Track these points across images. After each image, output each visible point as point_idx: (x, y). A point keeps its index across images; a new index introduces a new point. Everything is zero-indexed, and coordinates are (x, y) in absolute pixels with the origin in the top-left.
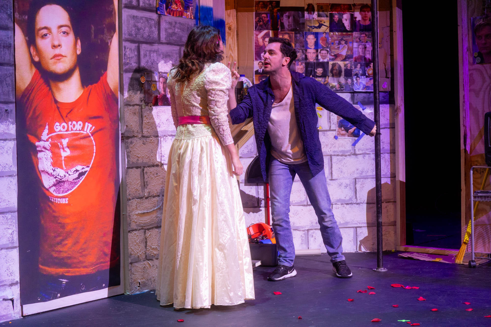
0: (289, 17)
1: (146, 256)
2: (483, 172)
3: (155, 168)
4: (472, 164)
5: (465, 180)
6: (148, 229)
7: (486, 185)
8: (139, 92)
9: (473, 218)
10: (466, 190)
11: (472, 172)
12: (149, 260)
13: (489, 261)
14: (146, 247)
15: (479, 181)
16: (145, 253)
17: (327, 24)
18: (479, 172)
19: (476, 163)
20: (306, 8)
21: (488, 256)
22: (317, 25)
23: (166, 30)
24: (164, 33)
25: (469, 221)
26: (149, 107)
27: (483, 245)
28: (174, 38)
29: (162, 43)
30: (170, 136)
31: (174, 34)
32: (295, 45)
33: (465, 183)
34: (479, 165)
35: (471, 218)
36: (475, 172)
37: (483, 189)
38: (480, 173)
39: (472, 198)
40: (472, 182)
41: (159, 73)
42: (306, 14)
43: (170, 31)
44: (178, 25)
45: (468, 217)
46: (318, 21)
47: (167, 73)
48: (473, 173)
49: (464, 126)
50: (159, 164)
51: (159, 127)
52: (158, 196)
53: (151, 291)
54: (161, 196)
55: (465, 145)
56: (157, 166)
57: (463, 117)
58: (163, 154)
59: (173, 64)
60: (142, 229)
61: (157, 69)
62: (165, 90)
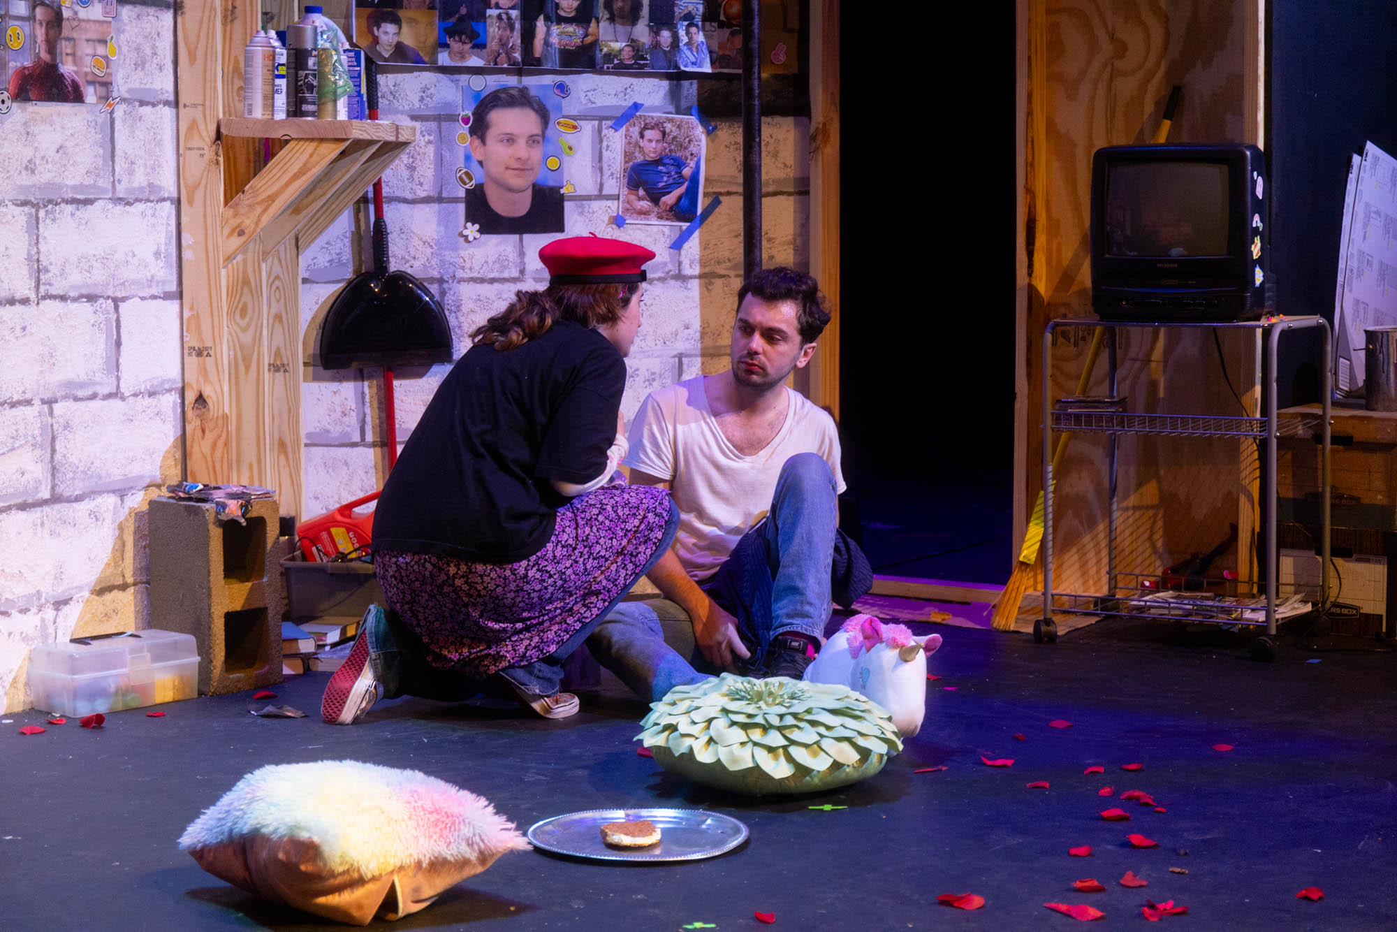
2: (1084, 339)
3: (18, 308)
4: (1052, 315)
5: (1029, 364)
7: (1092, 379)
9: (1051, 484)
10: (1030, 395)
11: (1049, 337)
13: (1097, 622)
15: (1071, 367)
18: (1072, 340)
19: (1063, 310)
21: (1096, 604)
25: (1038, 494)
27: (1078, 574)
30: (67, 202)
33: (1029, 375)
34: (1070, 315)
35: (1043, 486)
36: (1061, 339)
37: (1084, 391)
38: (1076, 344)
39: (1049, 421)
40: (1049, 371)
45: (1035, 483)
48: (1054, 343)
49: (1029, 191)
50: (33, 296)
51: (33, 172)
52: (28, 402)
53: (6, 716)
54: (37, 402)
55: (1030, 254)
56: (25, 301)
57: (1027, 163)
58: (44, 262)
62: (52, 49)
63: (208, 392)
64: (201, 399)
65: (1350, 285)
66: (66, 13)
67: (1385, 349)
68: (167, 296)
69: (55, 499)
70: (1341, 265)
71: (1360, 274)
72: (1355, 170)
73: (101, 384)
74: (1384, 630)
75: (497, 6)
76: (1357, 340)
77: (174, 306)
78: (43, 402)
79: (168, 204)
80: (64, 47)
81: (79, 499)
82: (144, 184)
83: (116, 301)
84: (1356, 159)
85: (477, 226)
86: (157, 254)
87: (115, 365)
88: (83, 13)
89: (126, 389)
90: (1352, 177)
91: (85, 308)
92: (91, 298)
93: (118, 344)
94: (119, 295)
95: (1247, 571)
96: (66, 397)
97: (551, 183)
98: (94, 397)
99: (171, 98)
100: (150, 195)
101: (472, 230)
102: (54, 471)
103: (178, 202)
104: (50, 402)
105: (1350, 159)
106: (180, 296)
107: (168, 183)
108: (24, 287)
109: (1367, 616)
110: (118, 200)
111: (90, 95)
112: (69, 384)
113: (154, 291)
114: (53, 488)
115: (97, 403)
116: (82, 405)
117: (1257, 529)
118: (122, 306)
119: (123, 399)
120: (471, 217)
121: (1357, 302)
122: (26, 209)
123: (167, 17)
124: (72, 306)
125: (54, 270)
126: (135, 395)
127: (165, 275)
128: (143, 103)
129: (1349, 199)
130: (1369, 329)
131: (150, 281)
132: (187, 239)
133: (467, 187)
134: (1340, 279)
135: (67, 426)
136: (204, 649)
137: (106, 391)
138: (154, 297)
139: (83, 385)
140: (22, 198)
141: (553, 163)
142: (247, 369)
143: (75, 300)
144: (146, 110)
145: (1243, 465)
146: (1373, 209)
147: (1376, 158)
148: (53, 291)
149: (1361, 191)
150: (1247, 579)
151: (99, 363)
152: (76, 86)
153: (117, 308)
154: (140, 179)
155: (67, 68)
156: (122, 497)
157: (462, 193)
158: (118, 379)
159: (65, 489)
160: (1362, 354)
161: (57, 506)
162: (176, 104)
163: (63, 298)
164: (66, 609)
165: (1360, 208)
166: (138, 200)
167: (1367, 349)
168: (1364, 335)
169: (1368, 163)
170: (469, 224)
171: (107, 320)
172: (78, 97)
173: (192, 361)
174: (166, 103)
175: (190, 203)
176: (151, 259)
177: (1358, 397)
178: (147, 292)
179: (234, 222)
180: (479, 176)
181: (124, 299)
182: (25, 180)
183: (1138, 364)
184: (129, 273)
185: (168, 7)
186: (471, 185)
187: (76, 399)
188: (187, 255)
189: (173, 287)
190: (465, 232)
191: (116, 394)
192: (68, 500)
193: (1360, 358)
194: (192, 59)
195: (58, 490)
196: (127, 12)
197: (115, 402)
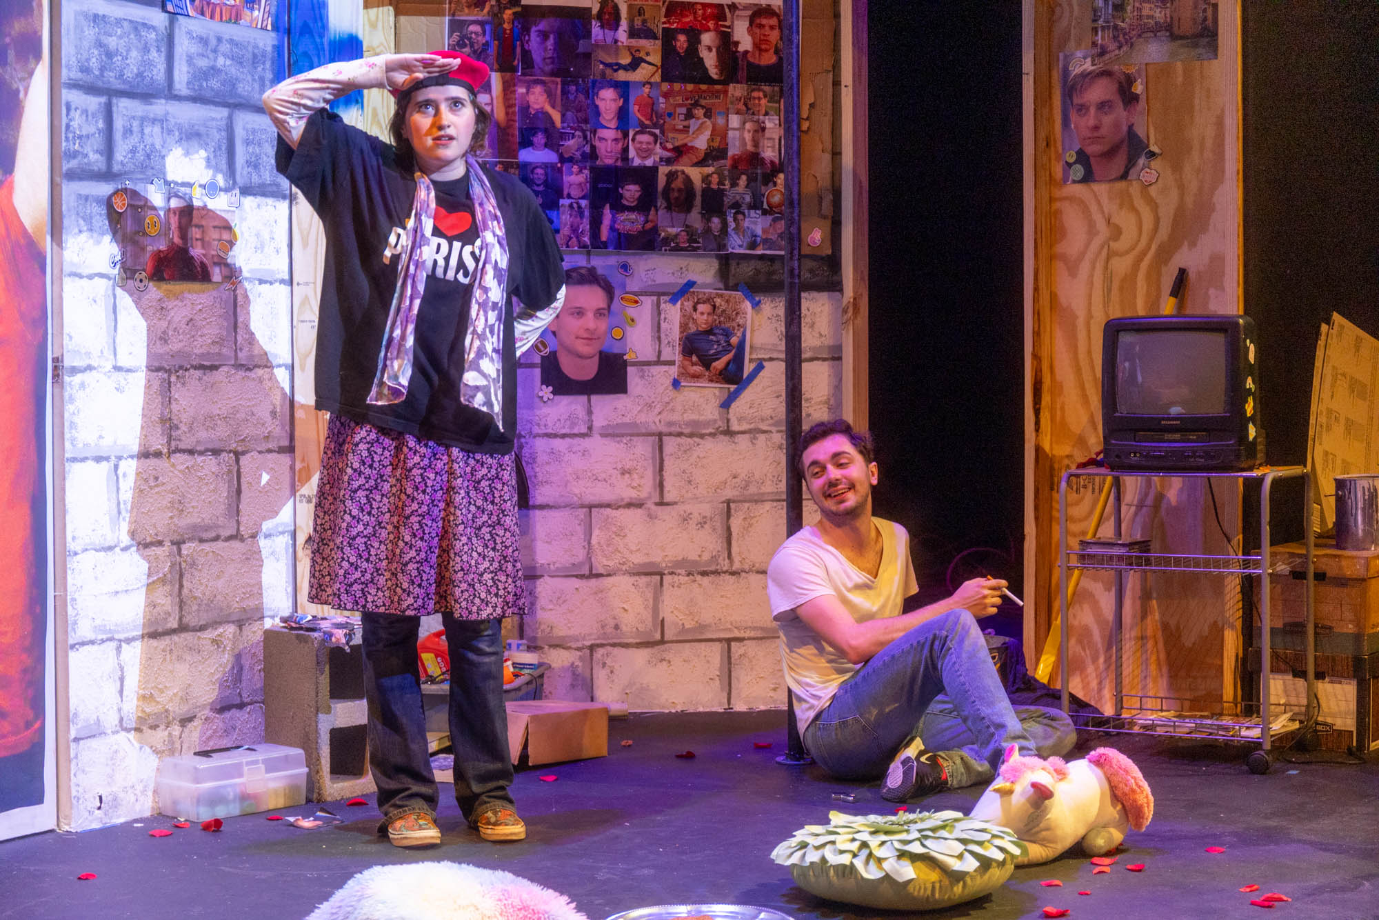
0: (544, 36)
1: (121, 720)
5: (1036, 508)
6: (128, 641)
10: (1037, 537)
11: (1064, 486)
14: (121, 692)
15: (1074, 511)
16: (120, 710)
17: (656, 58)
18: (1074, 488)
19: (1066, 462)
20: (595, 11)
22: (626, 60)
23: (190, 60)
24: (185, 68)
26: (138, 284)
28: (215, 83)
29: (178, 98)
30: (195, 368)
31: (214, 71)
32: (563, 116)
33: (1037, 518)
38: (1078, 491)
41: (168, 183)
42: (596, 29)
43: (203, 63)
44: (225, 47)
46: (629, 48)
47: (190, 185)
49: (1036, 357)
51: (166, 341)
52: (160, 543)
53: (136, 821)
54: (167, 543)
55: (1037, 412)
57: (1034, 333)
59: (208, 160)
60: (111, 639)
61: (161, 173)
62: (184, 234)
65: (1320, 438)
67: (1352, 495)
68: (281, 450)
69: (182, 628)
70: (1312, 421)
71: (1329, 428)
72: (1323, 337)
73: (223, 527)
74: (1355, 744)
75: (569, 196)
76: (1327, 487)
77: (285, 459)
78: (173, 543)
79: (282, 370)
80: (195, 233)
81: (202, 628)
83: (238, 454)
84: (1324, 327)
85: (551, 388)
90: (1321, 343)
91: (209, 464)
92: (216, 452)
93: (239, 491)
94: (240, 449)
95: (1232, 692)
96: (191, 539)
97: (616, 351)
98: (217, 538)
99: (287, 277)
101: (546, 392)
102: (181, 604)
103: (291, 369)
104: (178, 544)
105: (1319, 327)
106: (291, 449)
107: (283, 352)
109: (1340, 732)
110: (239, 366)
112: (195, 527)
113: (270, 446)
114: (180, 619)
115: (220, 544)
116: (206, 547)
117: (1241, 655)
118: (244, 460)
119: (242, 540)
120: (545, 381)
121: (1326, 453)
123: (283, 208)
124: (200, 459)
125: (184, 428)
128: (261, 282)
129: (1318, 364)
130: (1339, 477)
131: (267, 437)
133: (542, 354)
134: (1311, 433)
135: (193, 564)
136: (312, 761)
137: (225, 533)
138: (270, 451)
139: (207, 528)
141: (617, 333)
143: (201, 453)
145: (1227, 598)
146: (1340, 372)
147: (1342, 327)
148: (182, 446)
149: (1329, 356)
150: (1231, 700)
152: (203, 265)
153: (237, 461)
155: (196, 252)
156: (240, 627)
157: (537, 360)
158: (238, 522)
159: (191, 620)
160: (1332, 500)
161: (183, 635)
162: (290, 282)
163: (191, 452)
164: (190, 725)
165: (1328, 371)
167: (1337, 495)
168: (1333, 484)
169: (1334, 332)
170: (544, 387)
171: (230, 471)
172: (206, 277)
173: (302, 507)
174: (282, 281)
175: (302, 369)
177: (1328, 537)
178: (263, 447)
181: (244, 453)
183: (1133, 509)
185: (284, 197)
186: (546, 352)
187: (202, 541)
189: (286, 443)
190: (541, 394)
192: (194, 630)
193: (1330, 504)
194: (305, 245)
195: (185, 621)
196: (249, 201)
197: (235, 544)
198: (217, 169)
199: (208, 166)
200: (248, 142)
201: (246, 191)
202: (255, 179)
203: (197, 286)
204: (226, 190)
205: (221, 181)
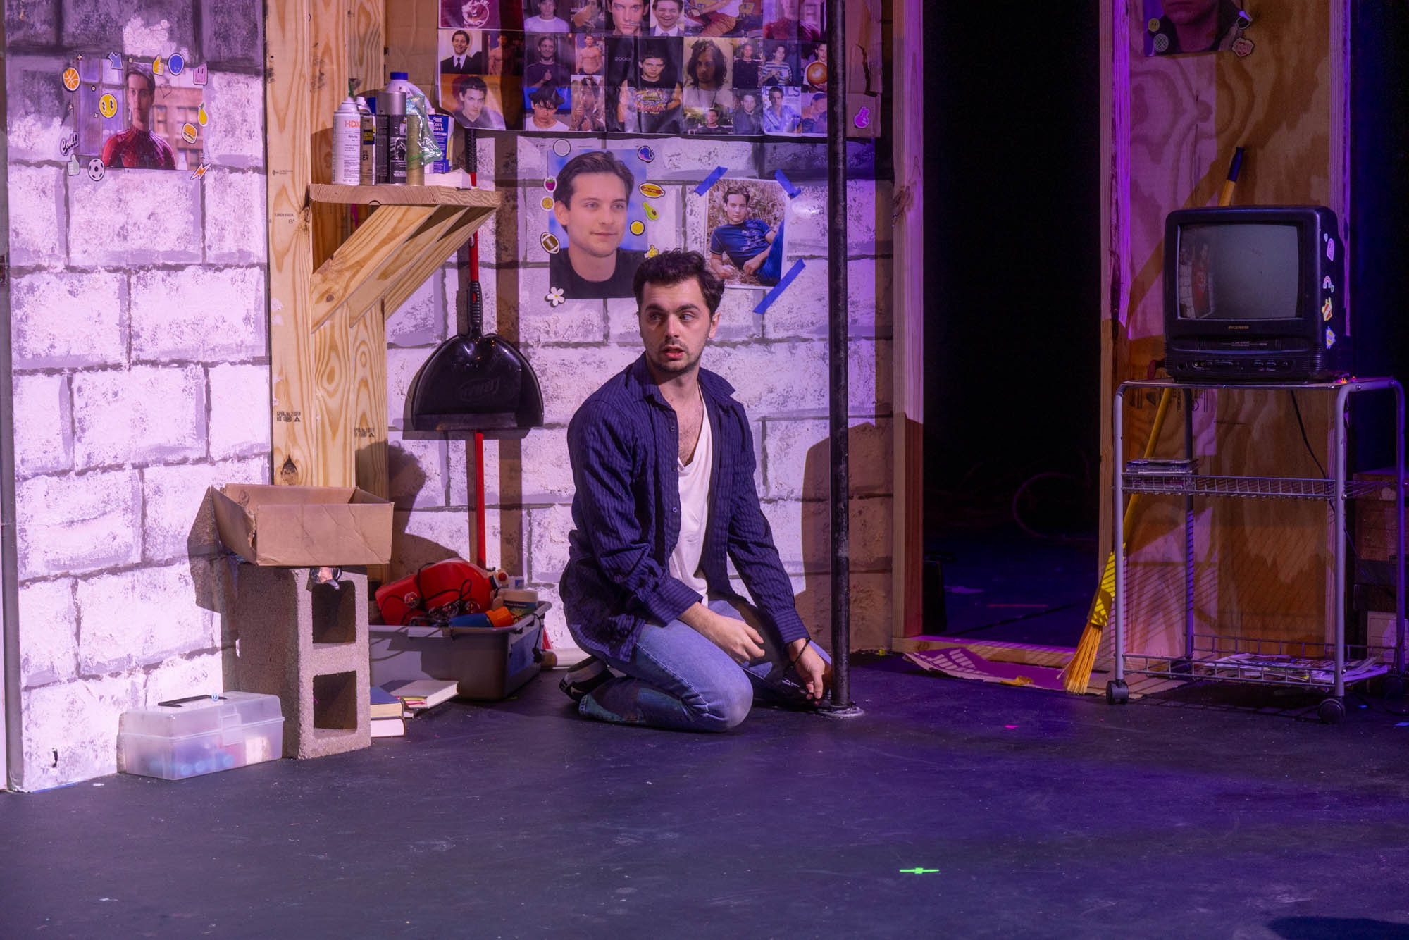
1: (78, 666)
3: (110, 374)
5: (1113, 426)
6: (86, 577)
8: (57, 121)
12: (86, 678)
14: (78, 635)
16: (76, 655)
26: (92, 172)
27: (1165, 633)
30: (158, 268)
33: (1113, 437)
41: (125, 58)
47: (151, 60)
49: (1114, 253)
50: (124, 361)
51: (125, 238)
52: (120, 467)
53: (96, 780)
54: (128, 466)
55: (1115, 316)
56: (117, 367)
57: (1111, 226)
58: (136, 329)
59: (171, 31)
60: (66, 575)
61: (118, 46)
62: (144, 117)
63: (297, 456)
64: (289, 464)
66: (158, 81)
68: (256, 361)
69: (146, 563)
73: (191, 448)
75: (582, 72)
77: (263, 371)
78: (134, 466)
79: (257, 270)
80: (156, 114)
81: (168, 563)
82: (234, 250)
83: (206, 367)
85: (561, 291)
86: (246, 319)
87: (204, 430)
88: (175, 81)
89: (216, 453)
91: (176, 373)
92: (182, 364)
93: (208, 409)
94: (209, 360)
96: (156, 462)
97: (636, 248)
98: (184, 461)
99: (261, 164)
100: (239, 261)
101: (556, 295)
102: (145, 535)
103: (267, 268)
104: (140, 467)
106: (269, 360)
107: (257, 248)
108: (115, 353)
110: (208, 266)
111: (181, 161)
112: (160, 449)
113: (243, 356)
114: (144, 552)
115: (187, 468)
116: (172, 469)
118: (212, 371)
119: (213, 463)
120: (556, 281)
122: (118, 275)
123: (257, 85)
124: (163, 371)
125: (146, 335)
126: (225, 460)
127: (253, 339)
128: (233, 170)
131: (240, 347)
132: (276, 304)
133: (552, 251)
135: (157, 491)
136: (290, 710)
137: (196, 455)
138: (243, 362)
139: (173, 450)
140: (114, 264)
141: (637, 227)
142: (334, 433)
143: (166, 365)
144: (236, 177)
148: (144, 357)
151: (189, 428)
152: (167, 152)
153: (206, 373)
154: (229, 245)
155: (159, 135)
156: (212, 562)
158: (208, 443)
159: (155, 553)
161: (148, 571)
162: (265, 170)
163: (154, 363)
164: (155, 673)
166: (228, 266)
170: (554, 289)
171: (197, 385)
172: (169, 164)
173: (280, 426)
174: (256, 169)
175: (280, 269)
176: (241, 325)
178: (237, 357)
179: (323, 288)
180: (563, 240)
181: (214, 364)
182: (118, 246)
184: (218, 339)
185: (257, 74)
186: (555, 250)
187: (167, 464)
188: (276, 320)
189: (262, 353)
190: (550, 297)
191: (206, 459)
192: (159, 564)
194: (282, 126)
195: (149, 554)
196: (217, 79)
197: (205, 467)
198: (181, 43)
199: (172, 36)
200: (216, 11)
201: (215, 67)
202: (225, 53)
203: (158, 174)
204: (191, 66)
205: (185, 55)
